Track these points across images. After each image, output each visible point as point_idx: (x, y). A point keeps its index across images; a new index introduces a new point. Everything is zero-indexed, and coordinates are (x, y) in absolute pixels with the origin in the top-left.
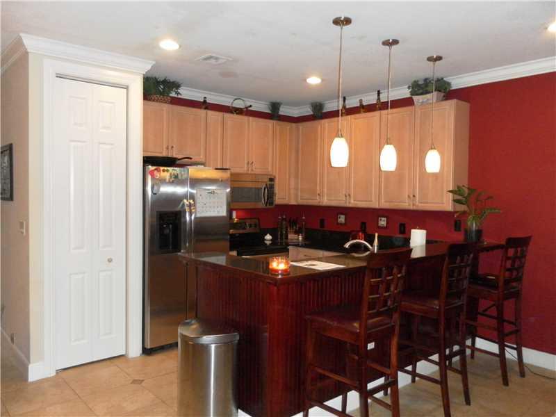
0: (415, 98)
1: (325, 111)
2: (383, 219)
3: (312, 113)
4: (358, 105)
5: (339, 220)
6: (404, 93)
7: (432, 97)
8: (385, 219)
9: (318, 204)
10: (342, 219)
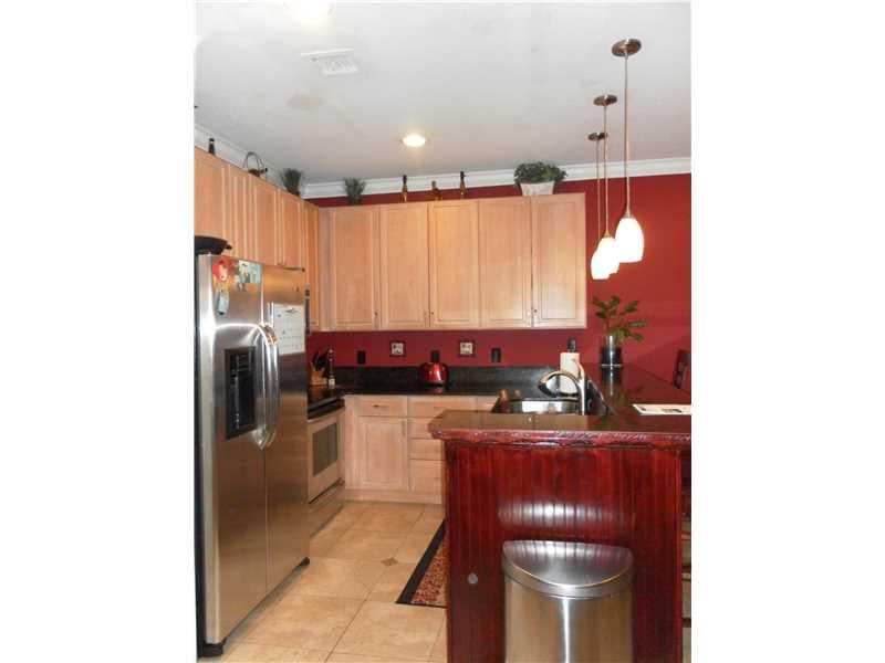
0: (523, 186)
1: (364, 193)
2: (467, 344)
3: (345, 195)
4: (430, 189)
5: (394, 351)
6: (507, 178)
7: (545, 187)
8: (471, 344)
9: (374, 329)
10: (398, 349)
